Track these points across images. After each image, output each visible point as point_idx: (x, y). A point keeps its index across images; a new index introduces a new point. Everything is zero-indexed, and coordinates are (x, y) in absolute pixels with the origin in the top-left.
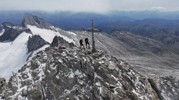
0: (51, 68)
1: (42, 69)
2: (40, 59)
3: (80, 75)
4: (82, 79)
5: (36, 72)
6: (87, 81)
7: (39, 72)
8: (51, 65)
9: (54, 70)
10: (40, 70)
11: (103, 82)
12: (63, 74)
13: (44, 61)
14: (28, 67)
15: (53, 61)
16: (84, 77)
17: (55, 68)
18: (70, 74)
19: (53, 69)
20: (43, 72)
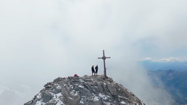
0: (72, 94)
1: (59, 99)
2: (52, 90)
3: (104, 97)
4: (107, 101)
5: (53, 102)
6: (113, 102)
7: (57, 102)
8: (71, 92)
9: (77, 96)
10: (57, 100)
11: (127, 100)
12: (87, 98)
13: (58, 91)
14: (39, 100)
15: (72, 88)
16: (109, 98)
17: (76, 94)
18: (94, 97)
19: (75, 95)
20: (61, 101)
